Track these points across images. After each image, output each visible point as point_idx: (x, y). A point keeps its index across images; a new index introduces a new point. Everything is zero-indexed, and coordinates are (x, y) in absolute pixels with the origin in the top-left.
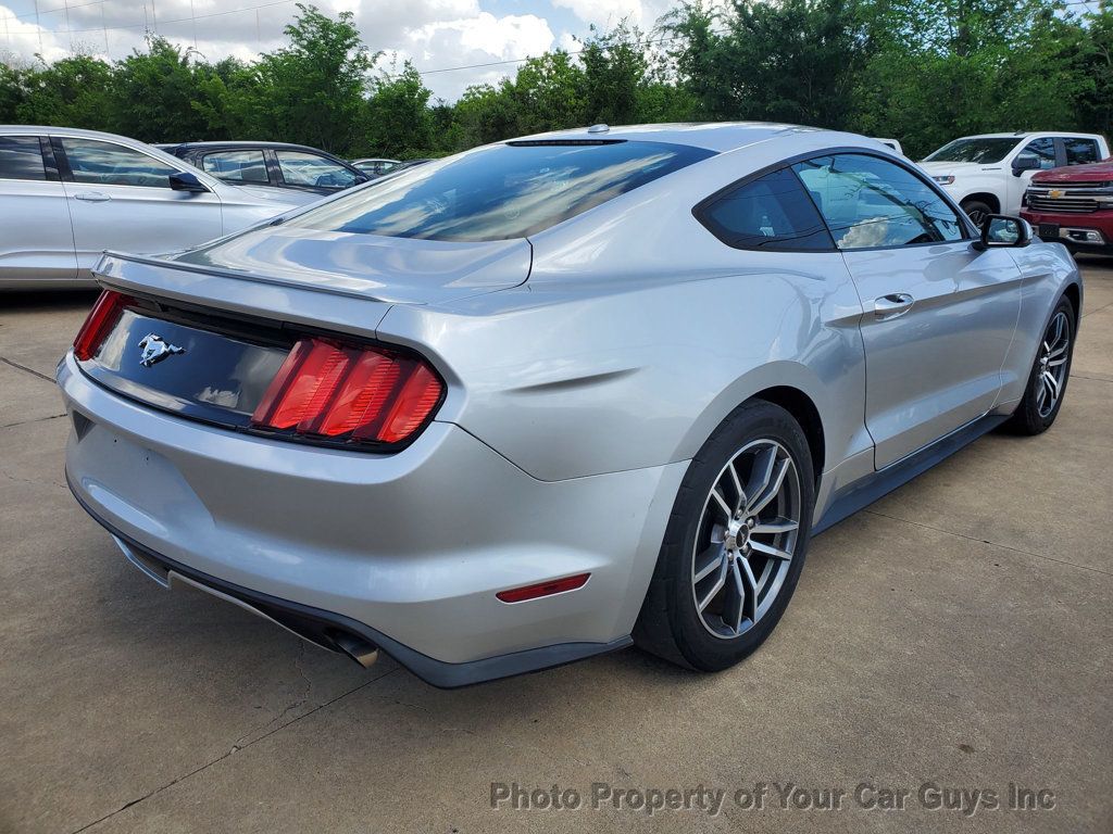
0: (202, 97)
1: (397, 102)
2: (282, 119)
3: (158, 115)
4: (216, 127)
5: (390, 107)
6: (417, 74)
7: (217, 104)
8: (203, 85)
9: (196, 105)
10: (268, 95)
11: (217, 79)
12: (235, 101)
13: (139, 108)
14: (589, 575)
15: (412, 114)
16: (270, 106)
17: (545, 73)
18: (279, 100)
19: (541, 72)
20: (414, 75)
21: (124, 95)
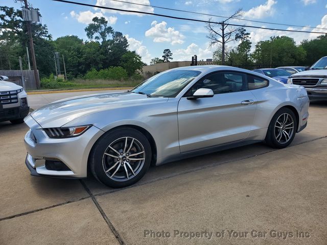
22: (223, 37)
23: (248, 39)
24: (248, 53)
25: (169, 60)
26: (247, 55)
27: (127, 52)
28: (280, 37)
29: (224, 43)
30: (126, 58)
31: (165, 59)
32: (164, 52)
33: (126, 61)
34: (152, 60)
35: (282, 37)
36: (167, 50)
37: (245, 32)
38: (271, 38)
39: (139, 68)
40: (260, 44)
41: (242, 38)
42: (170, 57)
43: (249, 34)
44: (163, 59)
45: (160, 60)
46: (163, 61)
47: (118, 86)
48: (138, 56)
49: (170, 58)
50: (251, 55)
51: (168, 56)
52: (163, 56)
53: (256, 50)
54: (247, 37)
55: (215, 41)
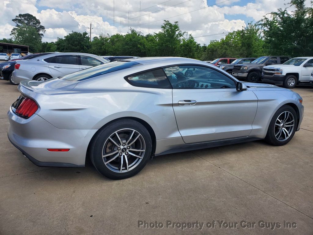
0: (141, 44)
1: (187, 45)
2: (158, 50)
3: (130, 48)
4: (143, 51)
5: (185, 47)
6: (193, 38)
7: (144, 46)
8: (142, 41)
9: (139, 46)
10: (156, 43)
11: (145, 39)
12: (148, 45)
13: (126, 47)
14: (70, 149)
15: (190, 48)
16: (156, 46)
17: (233, 37)
18: (158, 45)
19: (232, 37)
20: (192, 38)
21: (124, 43)
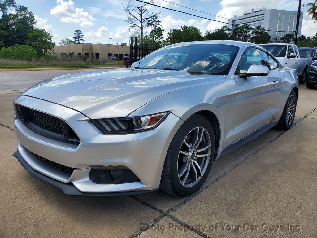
22: (141, 22)
23: (160, 26)
24: (161, 40)
25: (81, 41)
26: (160, 42)
27: (35, 30)
28: (188, 26)
29: (142, 28)
30: (34, 36)
31: (75, 41)
32: (75, 33)
33: (34, 40)
34: (62, 40)
35: (190, 27)
36: (78, 31)
37: (157, 20)
38: (181, 27)
39: (50, 49)
40: (172, 32)
41: (154, 24)
42: (82, 38)
43: (160, 22)
44: (73, 40)
45: (71, 41)
46: (74, 42)
47: (31, 67)
48: (49, 35)
49: (82, 40)
50: (164, 42)
51: (79, 37)
52: (74, 38)
53: (169, 38)
54: (159, 24)
55: (133, 25)
